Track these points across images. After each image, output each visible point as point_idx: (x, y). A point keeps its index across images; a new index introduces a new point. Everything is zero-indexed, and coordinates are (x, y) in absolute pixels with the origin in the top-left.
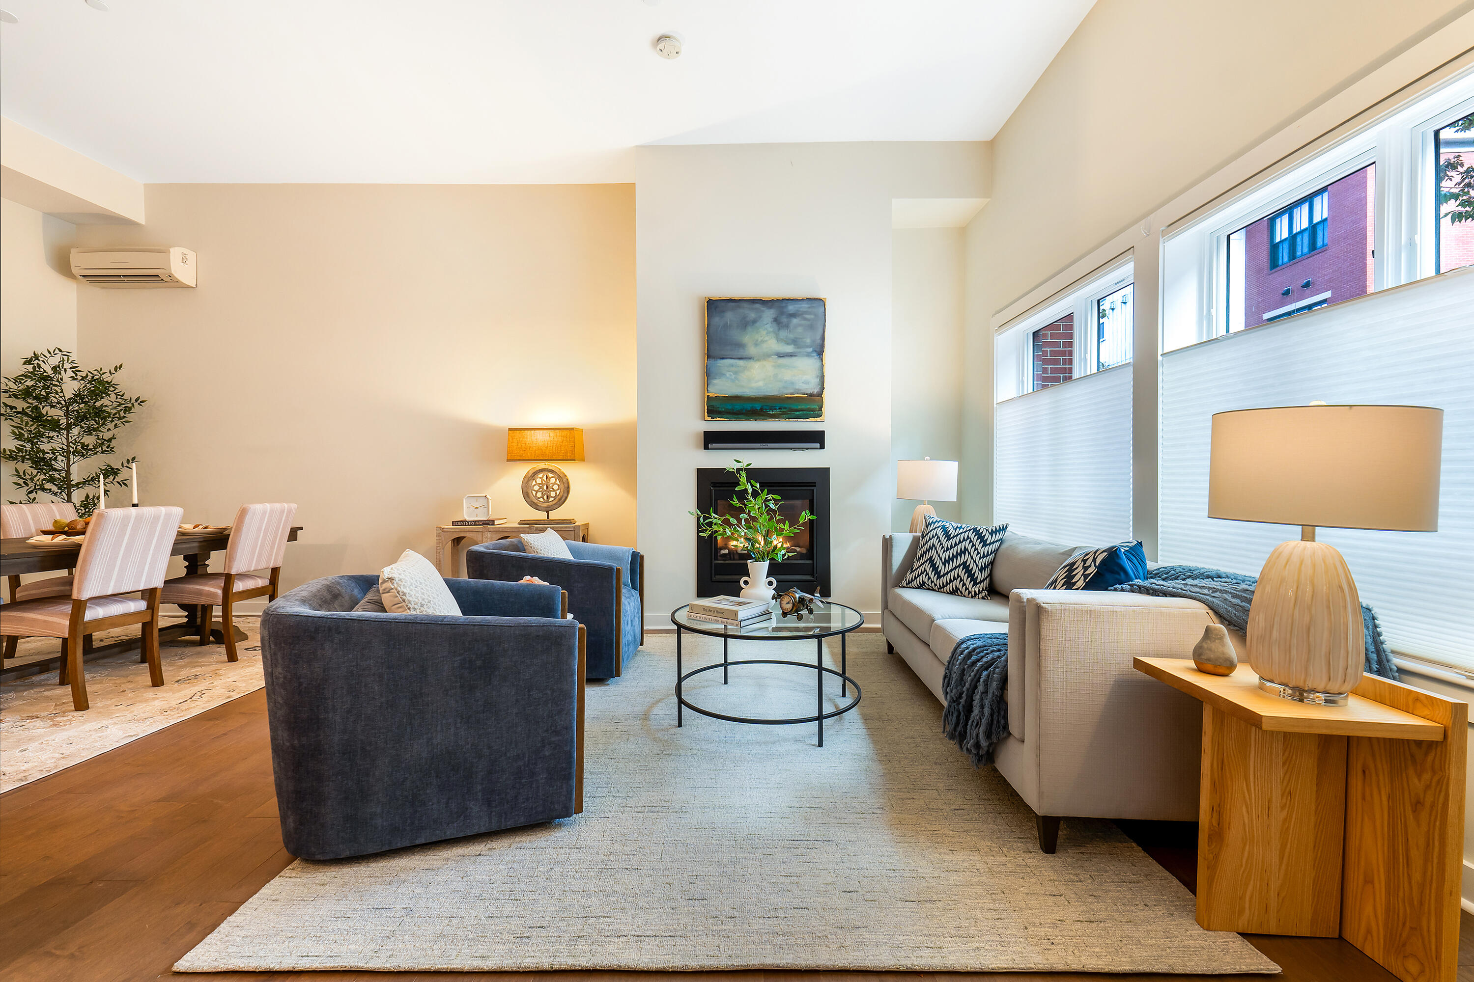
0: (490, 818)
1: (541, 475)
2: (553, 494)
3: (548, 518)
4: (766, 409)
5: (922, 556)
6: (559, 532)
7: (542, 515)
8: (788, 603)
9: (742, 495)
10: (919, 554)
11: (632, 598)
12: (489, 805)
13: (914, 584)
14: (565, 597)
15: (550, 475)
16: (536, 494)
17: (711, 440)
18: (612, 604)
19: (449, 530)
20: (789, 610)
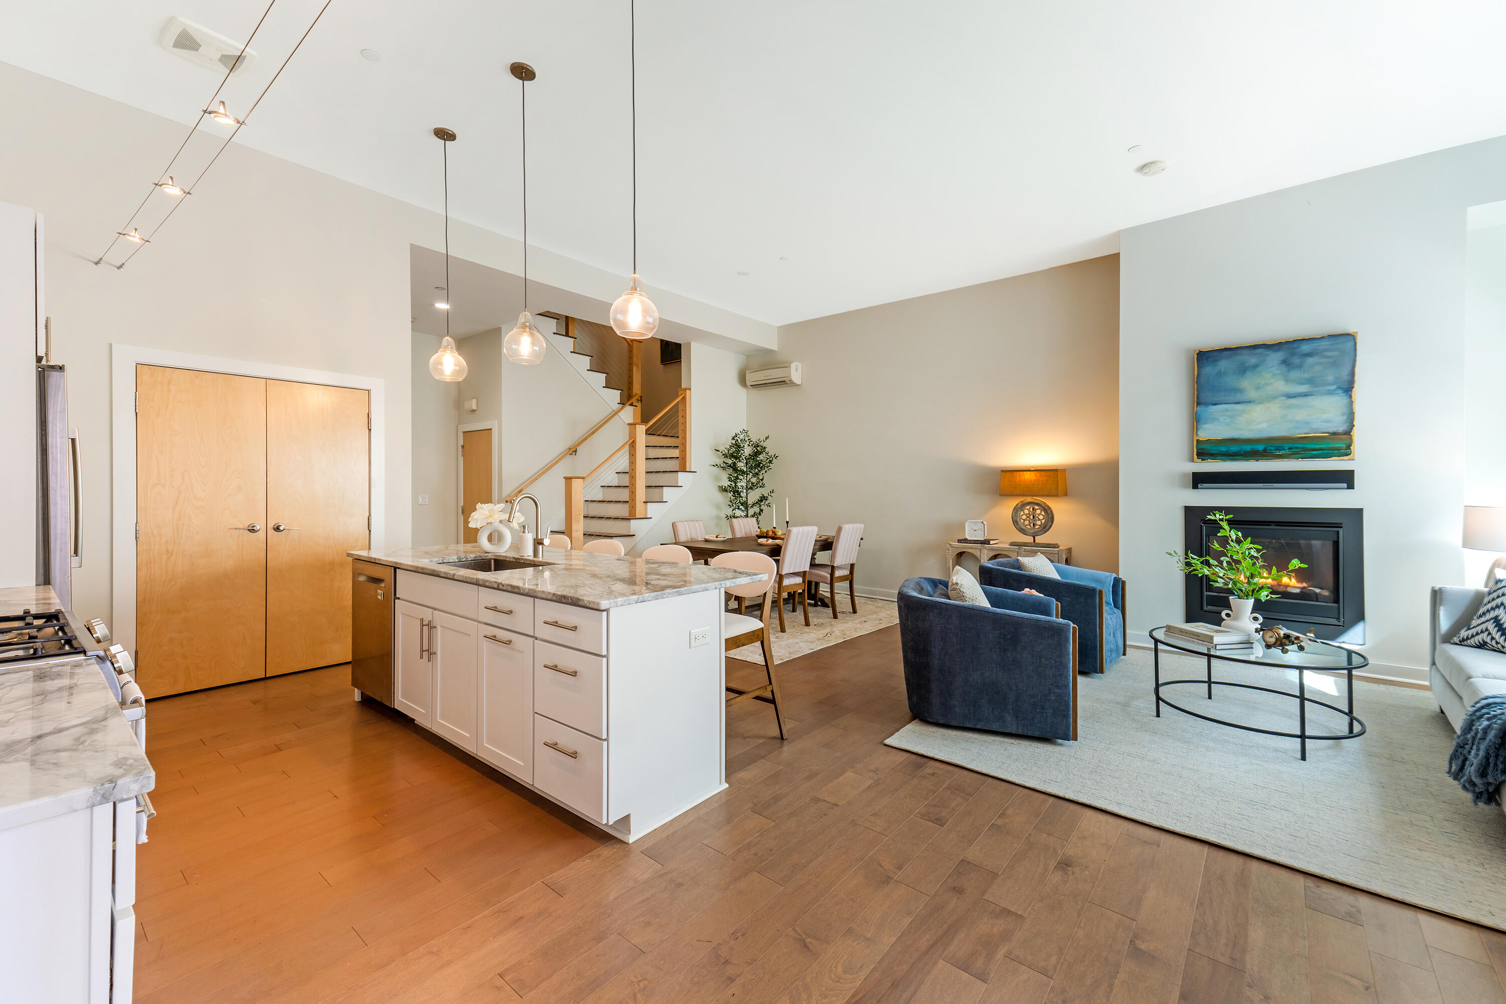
0: (1018, 726)
1: (1028, 507)
2: (1039, 523)
3: (1034, 541)
4: (1271, 450)
5: (1484, 614)
6: (1044, 554)
7: (1030, 539)
8: (1271, 637)
9: (1225, 541)
10: (1481, 611)
11: (1114, 614)
12: (1017, 718)
13: (1472, 642)
14: (1059, 606)
15: (1036, 507)
16: (1024, 522)
17: (1199, 480)
18: (1096, 617)
19: (956, 546)
20: (1272, 643)
